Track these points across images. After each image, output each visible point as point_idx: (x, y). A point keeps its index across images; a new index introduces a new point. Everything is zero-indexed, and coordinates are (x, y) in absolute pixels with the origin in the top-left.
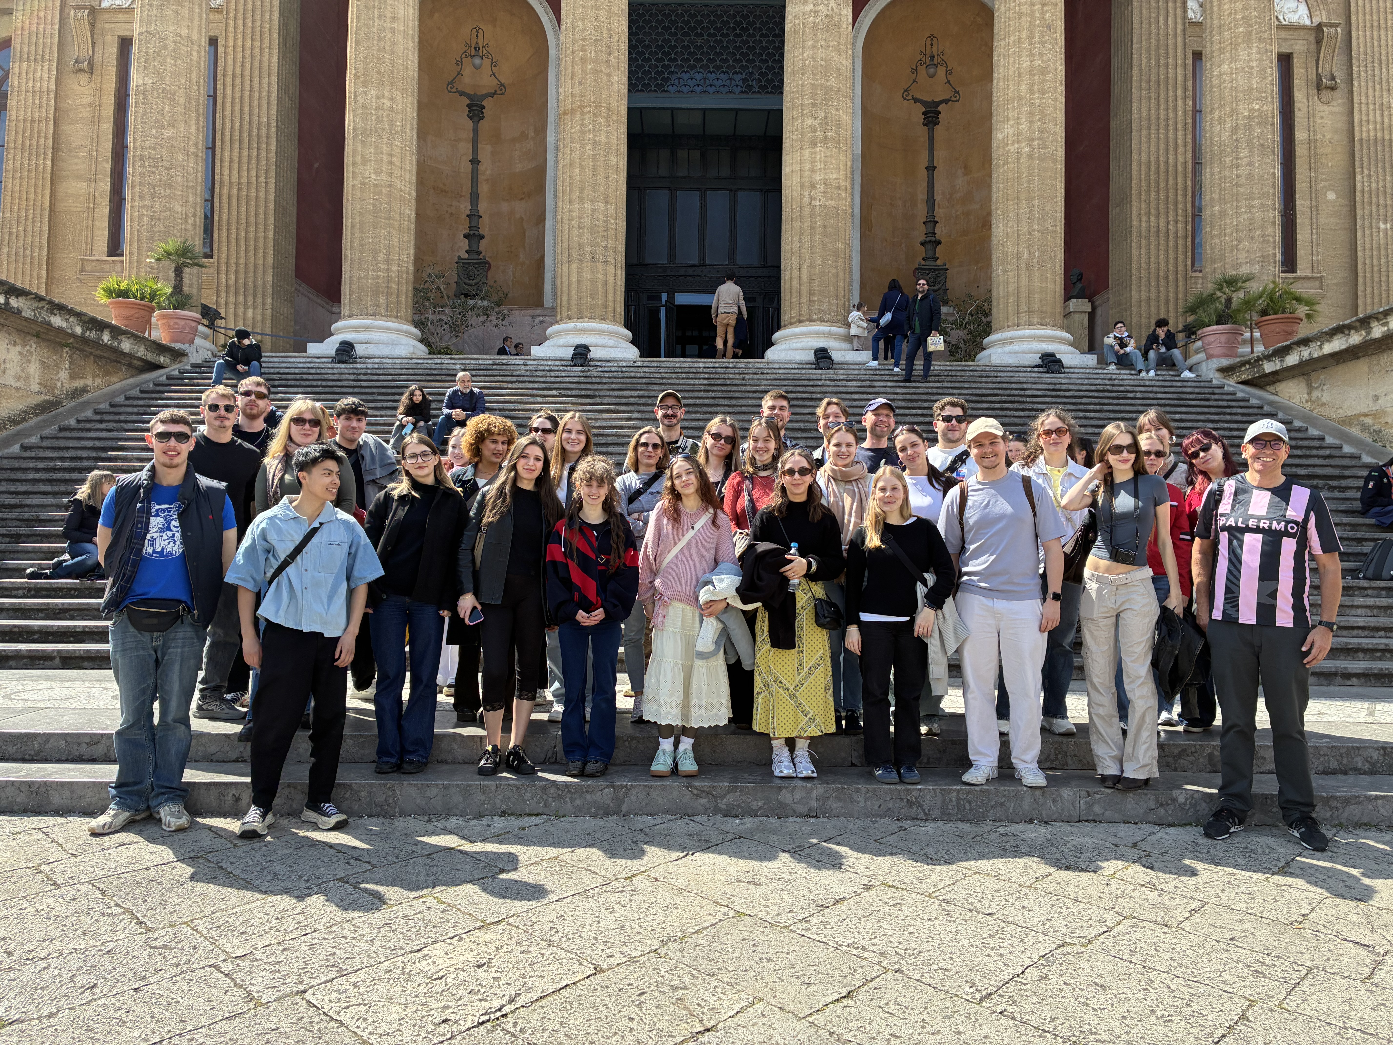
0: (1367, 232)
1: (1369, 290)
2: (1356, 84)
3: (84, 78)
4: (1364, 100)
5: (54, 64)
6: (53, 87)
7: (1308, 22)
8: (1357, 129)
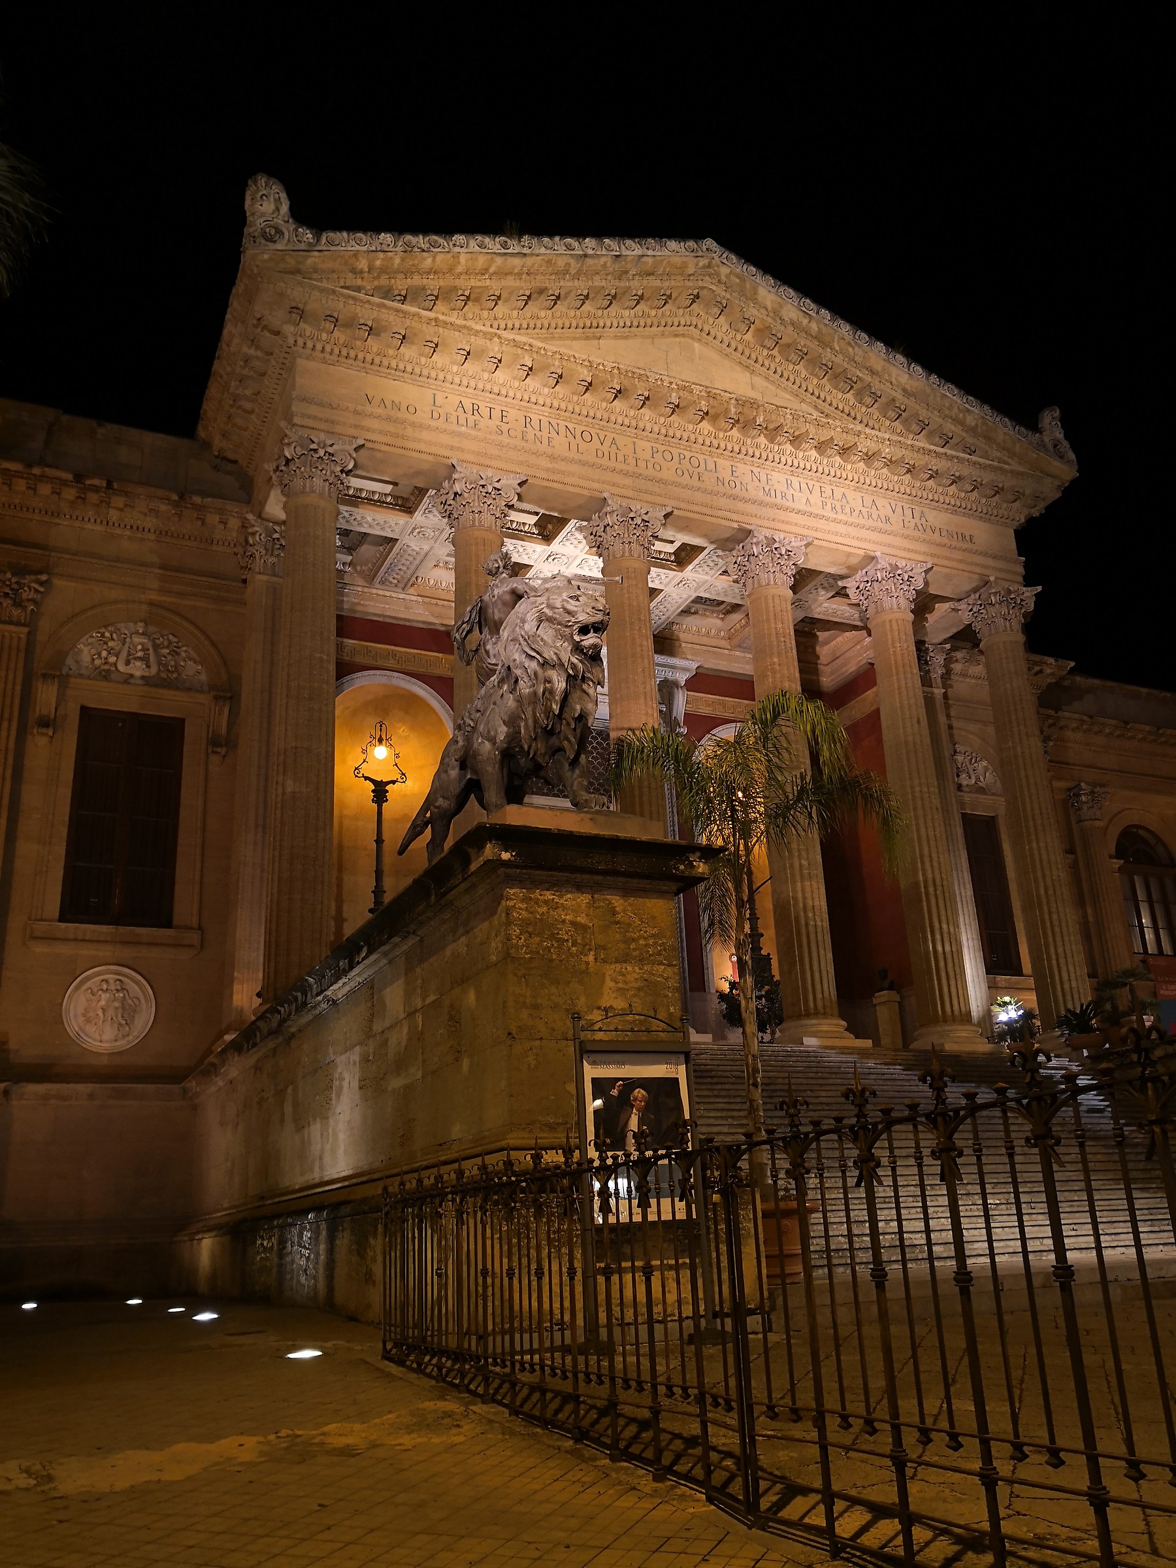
3: (46, 731)
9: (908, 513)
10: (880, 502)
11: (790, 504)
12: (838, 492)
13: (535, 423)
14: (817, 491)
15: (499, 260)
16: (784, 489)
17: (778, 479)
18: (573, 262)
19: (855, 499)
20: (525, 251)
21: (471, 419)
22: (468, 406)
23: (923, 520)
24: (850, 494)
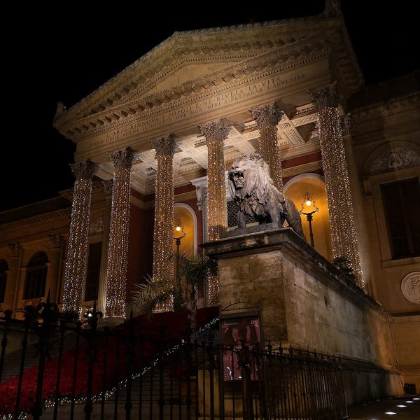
9: (271, 81)
10: (258, 85)
11: (219, 107)
12: (239, 91)
13: (134, 127)
14: (230, 95)
16: (216, 102)
17: (214, 100)
19: (246, 90)
21: (117, 136)
22: (116, 131)
24: (244, 89)
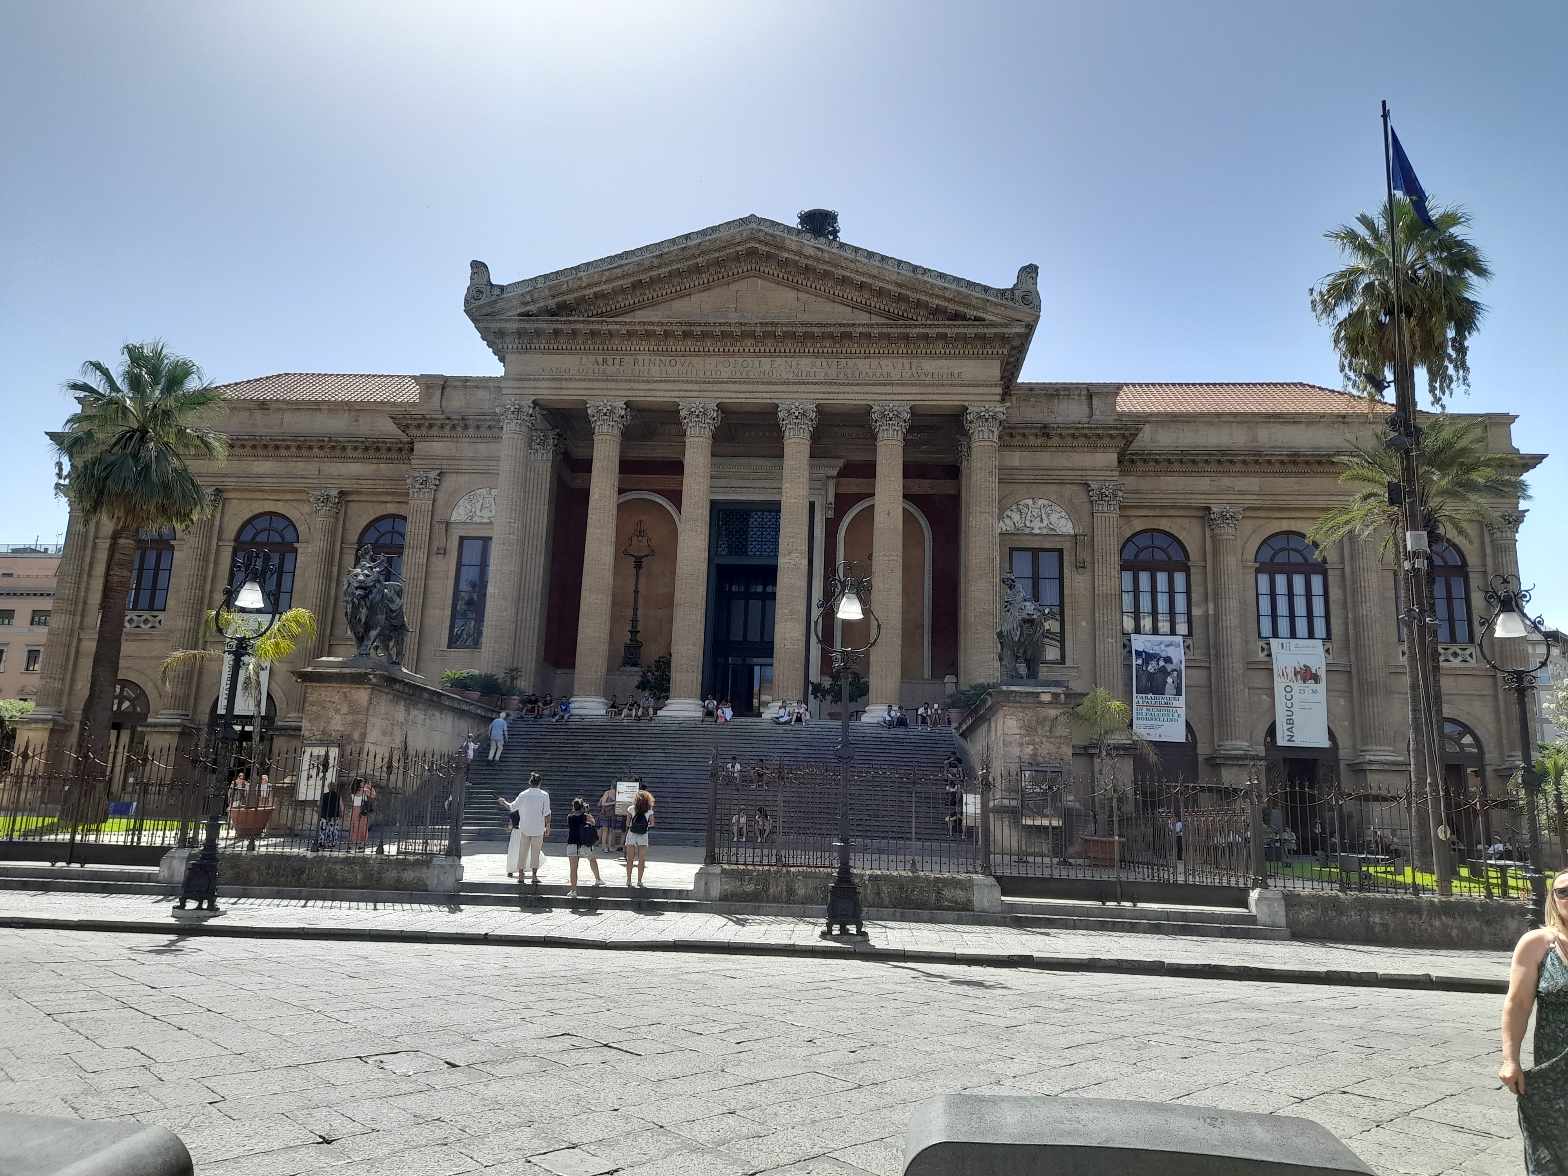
0: (1102, 643)
1: (1103, 674)
2: (1096, 565)
3: (441, 556)
4: (1100, 574)
5: (426, 551)
6: (425, 562)
7: (1072, 532)
8: (1096, 589)
9: (907, 366)
10: (884, 362)
11: (813, 379)
13: (641, 361)
14: (834, 366)
15: (607, 273)
16: (809, 369)
17: (804, 362)
18: (655, 260)
19: (863, 365)
20: (624, 262)
21: (602, 367)
22: (600, 359)
23: (919, 370)
24: (860, 362)
